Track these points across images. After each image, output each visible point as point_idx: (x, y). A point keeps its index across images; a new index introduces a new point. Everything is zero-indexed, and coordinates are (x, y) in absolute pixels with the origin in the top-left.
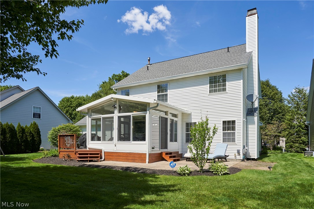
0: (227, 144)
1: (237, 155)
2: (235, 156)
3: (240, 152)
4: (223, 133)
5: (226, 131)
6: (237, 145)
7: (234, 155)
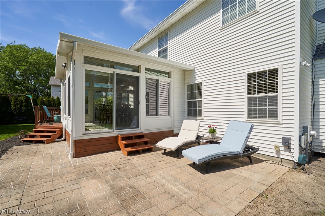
0: (251, 124)
1: (282, 148)
2: (278, 152)
3: (292, 142)
4: (249, 99)
5: (255, 93)
6: (284, 125)
7: (273, 147)
